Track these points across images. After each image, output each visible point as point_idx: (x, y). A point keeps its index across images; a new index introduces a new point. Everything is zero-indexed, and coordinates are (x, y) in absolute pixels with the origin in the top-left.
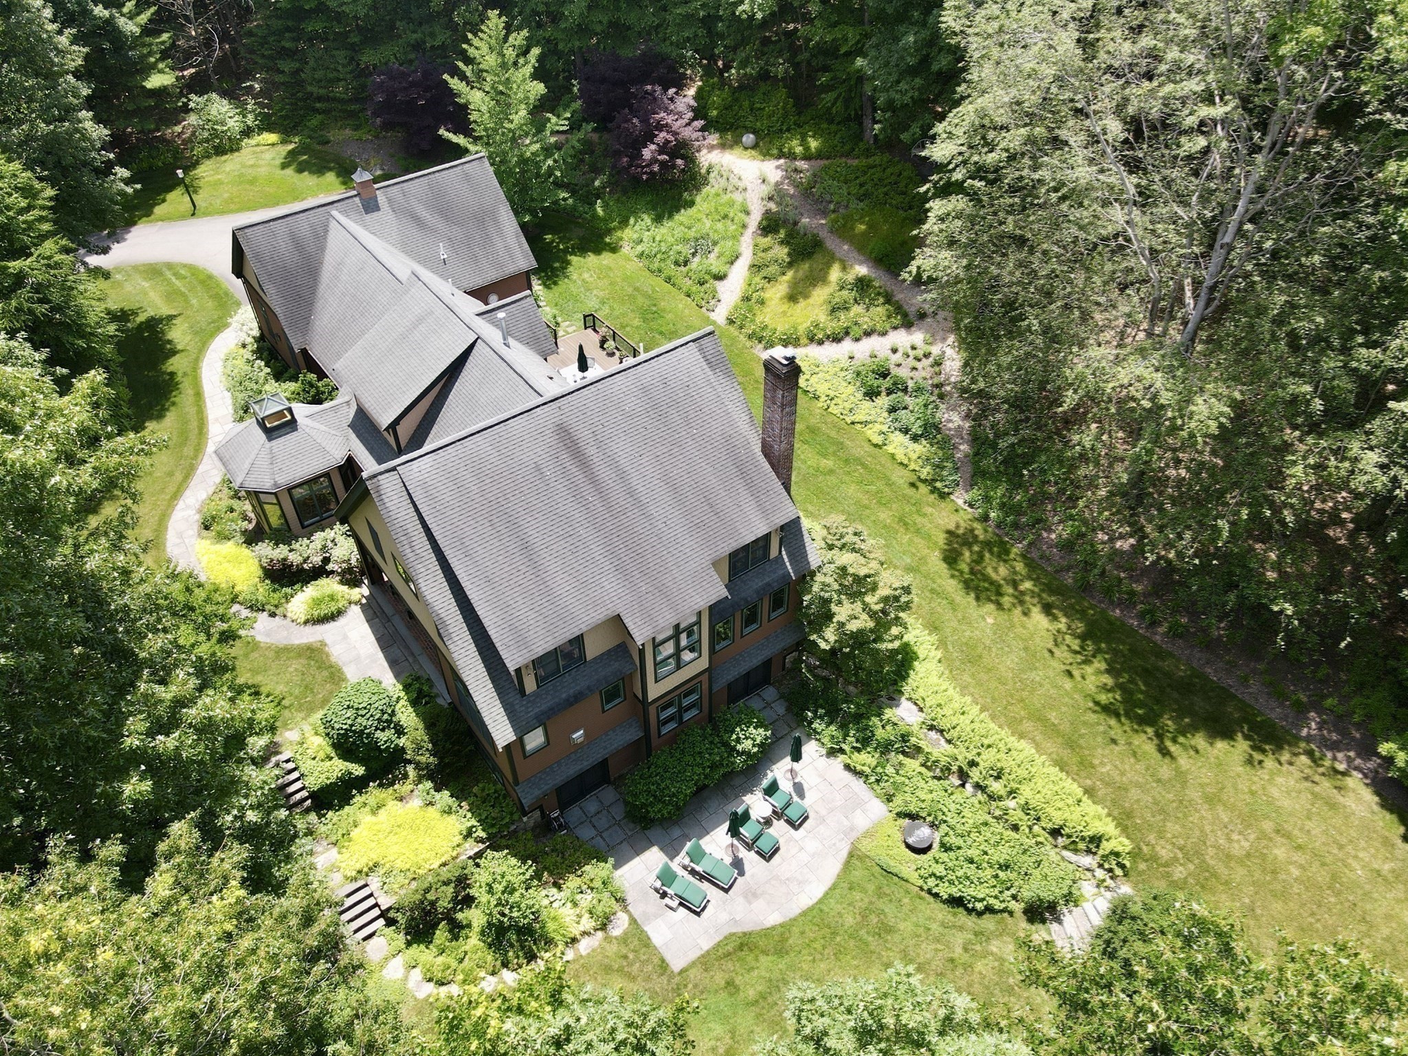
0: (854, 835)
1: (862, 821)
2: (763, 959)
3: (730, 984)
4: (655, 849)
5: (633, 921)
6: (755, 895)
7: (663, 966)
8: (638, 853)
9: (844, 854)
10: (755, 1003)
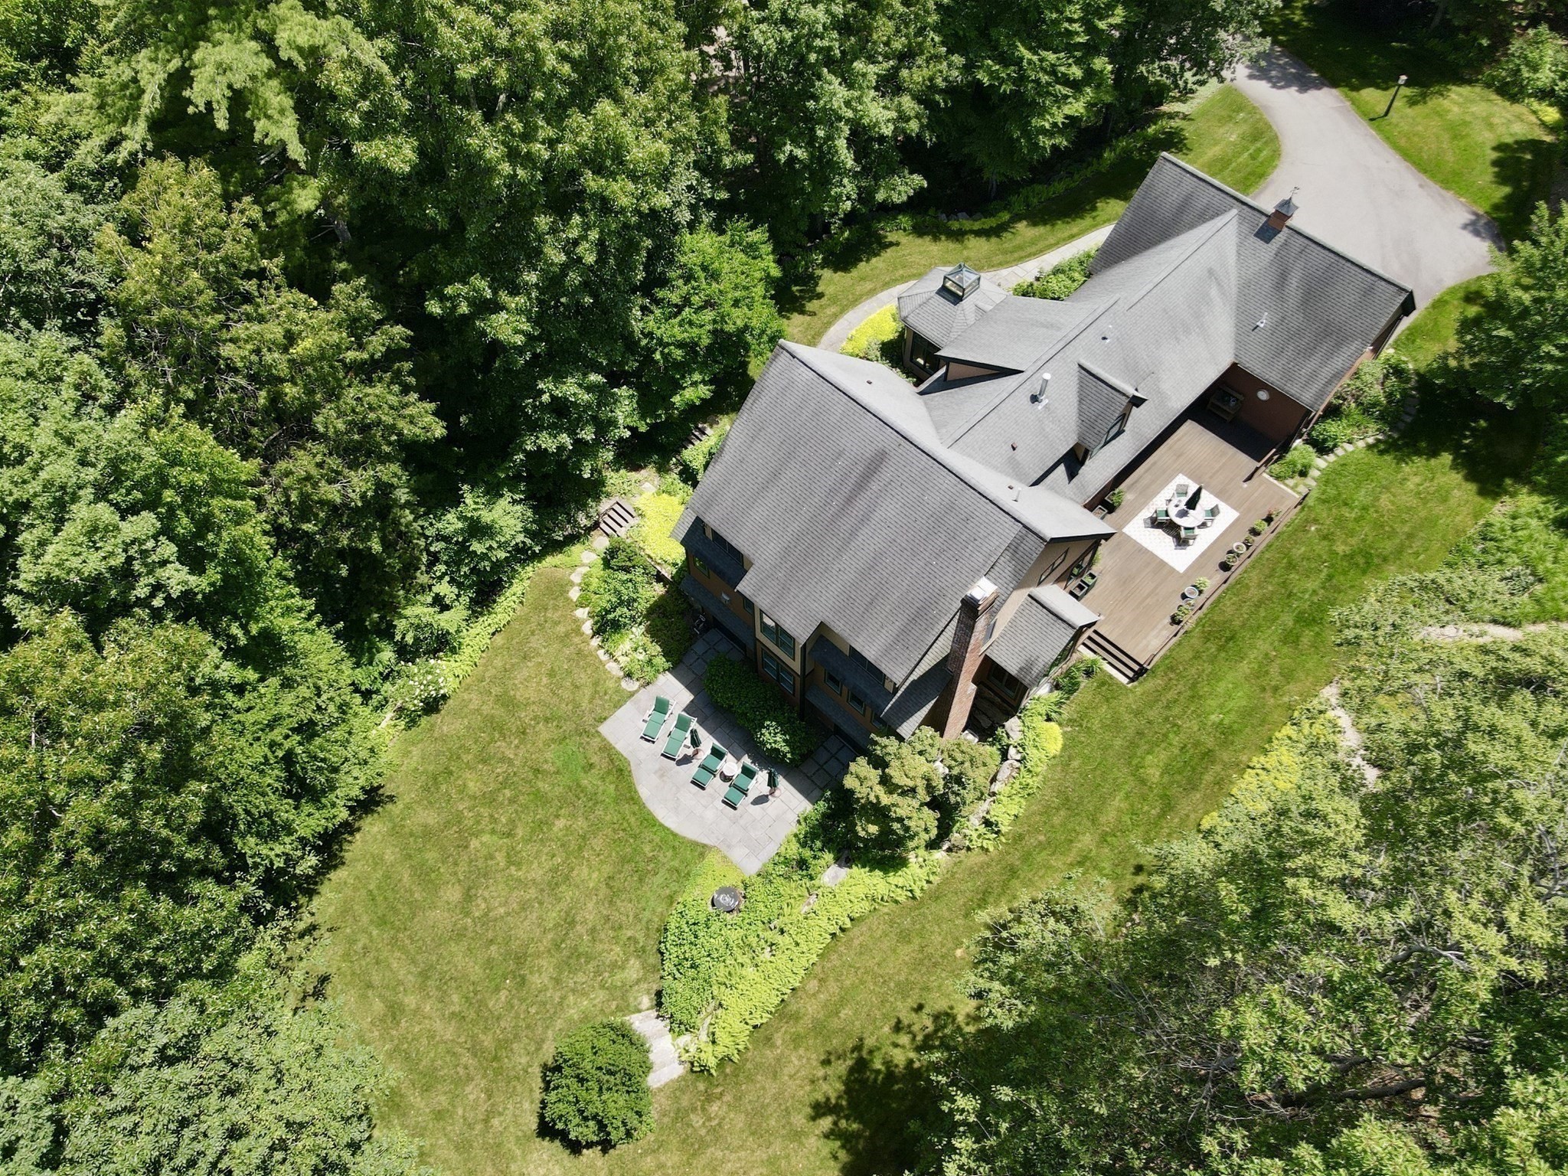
0: (723, 848)
1: (737, 854)
2: (613, 787)
3: (591, 765)
4: (692, 697)
5: (632, 694)
6: (662, 776)
7: (602, 720)
8: (687, 687)
9: (705, 841)
10: (579, 785)
